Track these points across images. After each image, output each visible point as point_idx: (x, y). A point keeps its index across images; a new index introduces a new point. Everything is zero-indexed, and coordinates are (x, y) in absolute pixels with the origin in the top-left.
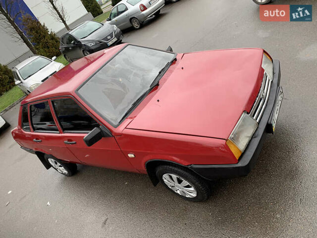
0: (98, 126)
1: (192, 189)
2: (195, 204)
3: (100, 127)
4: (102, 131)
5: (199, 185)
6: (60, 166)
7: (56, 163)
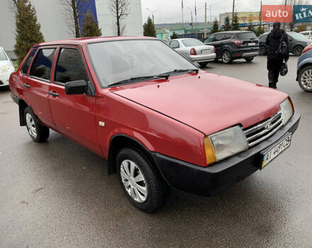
0: (87, 80)
1: (144, 189)
2: (140, 213)
3: (89, 82)
4: (87, 86)
5: (154, 185)
6: (33, 126)
7: (31, 121)
